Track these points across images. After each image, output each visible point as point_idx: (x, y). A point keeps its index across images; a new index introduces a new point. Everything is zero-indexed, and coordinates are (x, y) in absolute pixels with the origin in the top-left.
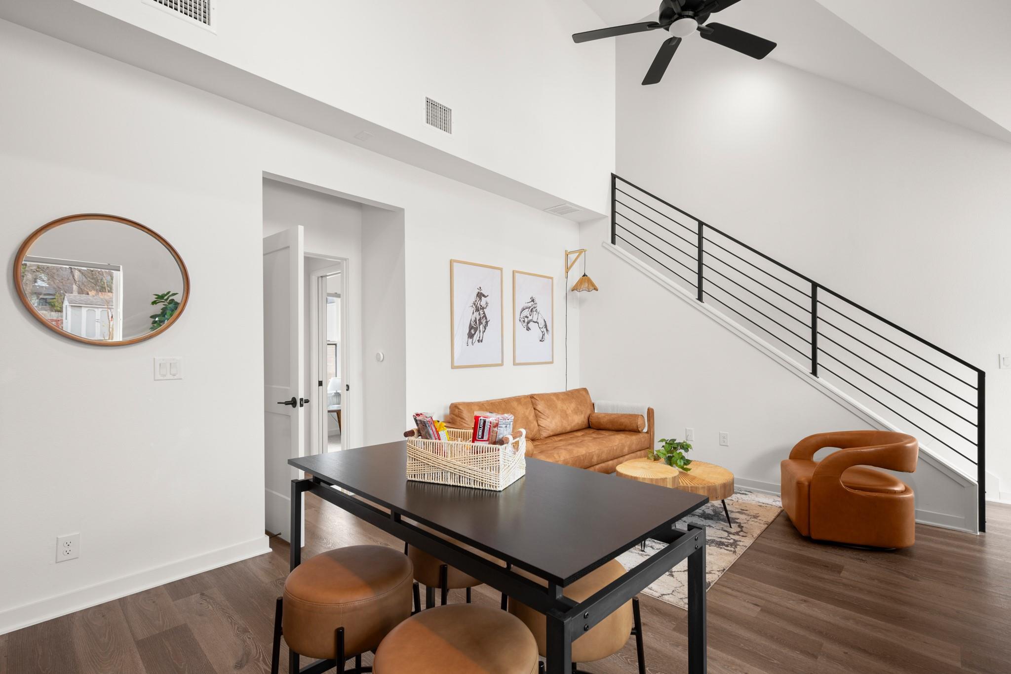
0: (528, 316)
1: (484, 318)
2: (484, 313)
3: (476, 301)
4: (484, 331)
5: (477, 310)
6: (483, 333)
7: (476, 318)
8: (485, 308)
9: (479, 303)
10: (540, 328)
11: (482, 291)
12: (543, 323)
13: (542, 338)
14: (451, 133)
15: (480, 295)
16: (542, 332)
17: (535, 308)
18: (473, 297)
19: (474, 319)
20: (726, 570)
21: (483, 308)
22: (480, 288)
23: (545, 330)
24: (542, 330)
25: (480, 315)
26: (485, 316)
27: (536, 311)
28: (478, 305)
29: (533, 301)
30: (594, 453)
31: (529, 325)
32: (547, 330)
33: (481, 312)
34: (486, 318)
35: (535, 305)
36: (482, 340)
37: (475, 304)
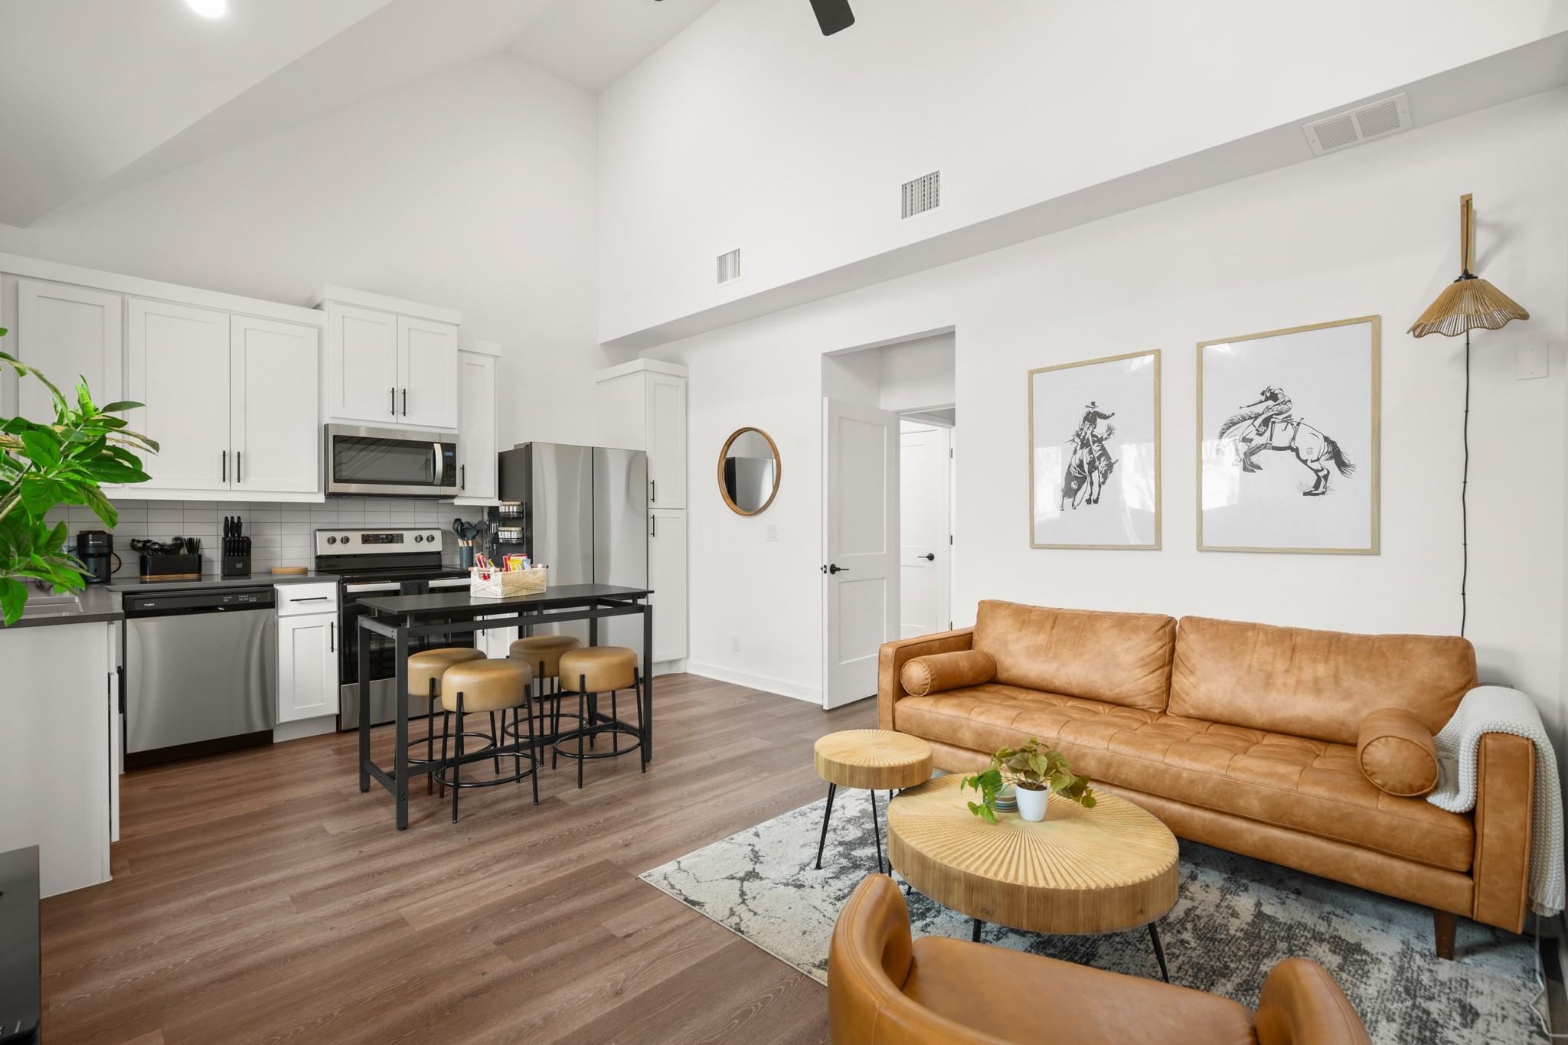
0: (1253, 435)
1: (1102, 459)
2: (1103, 449)
3: (1082, 429)
4: (1104, 483)
5: (1085, 444)
6: (1100, 486)
7: (1081, 461)
8: (1106, 439)
9: (1089, 432)
10: (1305, 462)
11: (1096, 409)
12: (1320, 446)
13: (1317, 486)
15: (1092, 418)
16: (1316, 471)
17: (1281, 413)
18: (1075, 421)
19: (1078, 462)
21: (1100, 441)
22: (1093, 403)
23: (1331, 465)
24: (1316, 466)
25: (1091, 452)
26: (1104, 453)
27: (1288, 420)
28: (1089, 435)
29: (1274, 397)
31: (1255, 459)
32: (1341, 464)
33: (1095, 448)
34: (1108, 458)
35: (1285, 407)
36: (1098, 499)
37: (1078, 436)
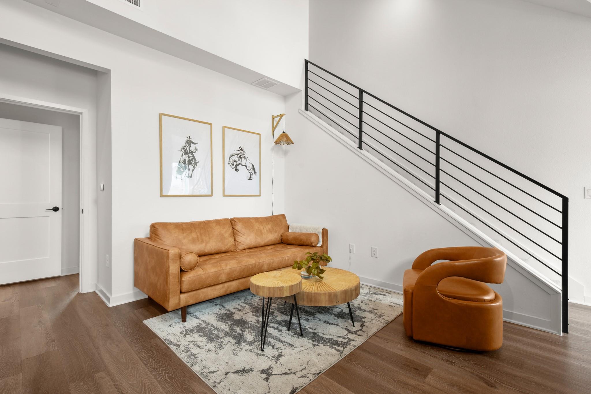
0: (237, 160)
1: (193, 160)
2: (193, 156)
3: (185, 146)
4: (194, 170)
5: (186, 153)
6: (192, 171)
7: (185, 160)
8: (195, 152)
9: (188, 148)
10: (248, 170)
11: (191, 140)
12: (251, 167)
13: (250, 177)
14: (139, 6)
15: (189, 142)
16: (250, 173)
17: (243, 155)
19: (183, 160)
20: (322, 373)
21: (192, 153)
22: (190, 137)
23: (253, 172)
24: (250, 171)
25: (189, 157)
26: (194, 158)
27: (244, 157)
28: (188, 149)
29: (241, 149)
30: (264, 263)
31: (238, 167)
32: (255, 172)
33: (190, 155)
34: (195, 160)
35: (244, 153)
36: (191, 176)
37: (184, 149)
